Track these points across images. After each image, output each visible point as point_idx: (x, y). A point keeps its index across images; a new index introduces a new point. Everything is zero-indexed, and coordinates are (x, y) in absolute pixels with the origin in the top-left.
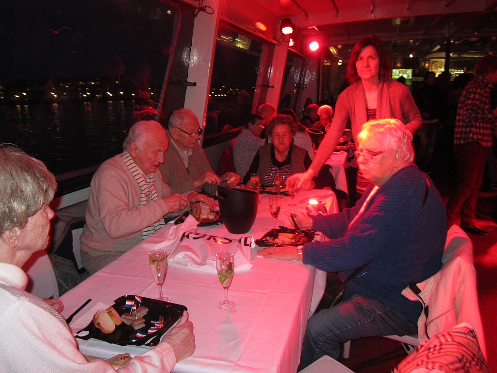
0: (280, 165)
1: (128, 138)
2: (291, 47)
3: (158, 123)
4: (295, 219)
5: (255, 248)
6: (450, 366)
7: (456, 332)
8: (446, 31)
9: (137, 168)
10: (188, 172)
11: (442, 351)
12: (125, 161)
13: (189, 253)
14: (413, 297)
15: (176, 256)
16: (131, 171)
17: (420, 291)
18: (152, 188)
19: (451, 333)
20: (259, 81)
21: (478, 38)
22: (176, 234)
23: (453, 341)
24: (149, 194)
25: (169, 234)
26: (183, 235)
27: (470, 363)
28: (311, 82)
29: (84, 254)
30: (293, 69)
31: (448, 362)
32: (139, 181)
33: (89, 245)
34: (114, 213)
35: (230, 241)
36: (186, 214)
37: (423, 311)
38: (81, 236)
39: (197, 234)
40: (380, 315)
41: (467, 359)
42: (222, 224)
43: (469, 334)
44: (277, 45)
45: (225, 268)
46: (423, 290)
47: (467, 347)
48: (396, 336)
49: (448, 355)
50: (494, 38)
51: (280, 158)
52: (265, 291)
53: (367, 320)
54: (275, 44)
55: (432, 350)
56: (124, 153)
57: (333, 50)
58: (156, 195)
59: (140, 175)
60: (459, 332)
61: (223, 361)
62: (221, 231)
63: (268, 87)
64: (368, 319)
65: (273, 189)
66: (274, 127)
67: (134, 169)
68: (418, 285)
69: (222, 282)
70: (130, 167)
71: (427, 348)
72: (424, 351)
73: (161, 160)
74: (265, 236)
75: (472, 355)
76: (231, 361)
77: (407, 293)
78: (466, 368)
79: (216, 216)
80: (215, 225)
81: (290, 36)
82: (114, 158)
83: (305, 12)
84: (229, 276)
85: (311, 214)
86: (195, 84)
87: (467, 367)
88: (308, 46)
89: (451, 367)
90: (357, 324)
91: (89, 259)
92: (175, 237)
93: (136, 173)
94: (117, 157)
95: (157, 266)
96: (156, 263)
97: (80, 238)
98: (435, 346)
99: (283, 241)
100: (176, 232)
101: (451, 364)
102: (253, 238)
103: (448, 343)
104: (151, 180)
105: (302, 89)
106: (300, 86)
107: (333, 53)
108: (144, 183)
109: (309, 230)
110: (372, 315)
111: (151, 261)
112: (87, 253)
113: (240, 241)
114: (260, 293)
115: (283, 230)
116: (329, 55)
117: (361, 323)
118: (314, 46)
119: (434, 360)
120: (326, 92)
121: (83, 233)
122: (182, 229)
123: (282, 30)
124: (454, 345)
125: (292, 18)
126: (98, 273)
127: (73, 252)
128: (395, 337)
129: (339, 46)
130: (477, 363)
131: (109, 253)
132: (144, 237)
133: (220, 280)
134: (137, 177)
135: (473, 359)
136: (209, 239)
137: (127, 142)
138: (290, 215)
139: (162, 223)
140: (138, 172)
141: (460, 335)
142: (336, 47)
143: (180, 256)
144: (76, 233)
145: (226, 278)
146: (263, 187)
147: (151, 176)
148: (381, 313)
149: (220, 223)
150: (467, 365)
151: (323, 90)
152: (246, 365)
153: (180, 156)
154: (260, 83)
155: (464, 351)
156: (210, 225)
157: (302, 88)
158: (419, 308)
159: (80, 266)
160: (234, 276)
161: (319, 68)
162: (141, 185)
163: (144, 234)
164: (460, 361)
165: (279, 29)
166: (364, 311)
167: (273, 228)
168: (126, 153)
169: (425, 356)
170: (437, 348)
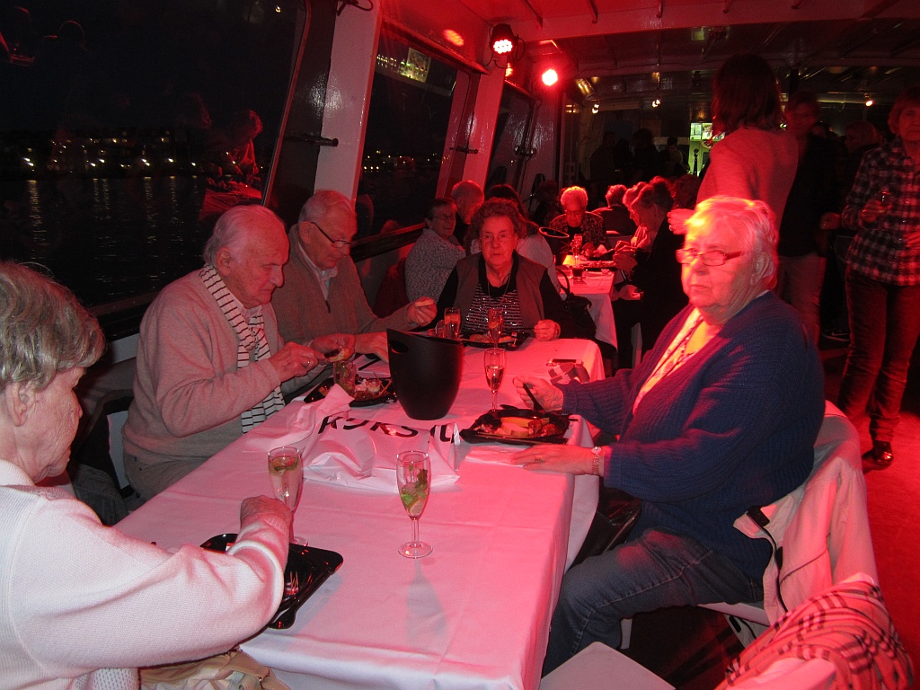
0: (496, 293)
1: (212, 241)
2: (509, 78)
3: (268, 211)
4: (533, 392)
5: (461, 446)
6: (842, 652)
7: (849, 591)
8: (790, 54)
9: (233, 296)
10: (329, 308)
11: (825, 625)
12: (207, 284)
13: (339, 455)
14: (756, 532)
15: (314, 461)
16: (220, 303)
17: (768, 521)
18: (260, 335)
19: (840, 593)
20: (451, 141)
21: (847, 68)
22: (310, 420)
23: (845, 607)
24: (254, 347)
25: (298, 420)
26: (325, 422)
27: (877, 647)
28: (544, 145)
29: (130, 459)
30: (510, 121)
31: (839, 646)
32: (234, 322)
33: (140, 444)
34: (180, 391)
35: (415, 433)
36: (329, 383)
37: (773, 558)
38: (124, 426)
39: (351, 420)
40: (693, 565)
41: (871, 639)
42: (395, 401)
43: (872, 593)
44: (484, 73)
45: (414, 480)
46: (773, 519)
47: (870, 617)
48: (724, 603)
49: (838, 632)
50: (874, 68)
51: (495, 281)
52: (488, 524)
53: (672, 577)
54: (480, 72)
55: (806, 625)
56: (206, 269)
57: (583, 86)
58: (266, 348)
59: (237, 312)
60: (854, 591)
61: (418, 653)
62: (394, 414)
63: (467, 151)
64: (673, 573)
65: (485, 339)
66: (483, 222)
67: (225, 300)
68: (763, 510)
69: (407, 507)
70: (217, 296)
71: (797, 620)
72: (790, 627)
73: (278, 281)
74: (478, 423)
75: (880, 632)
76: (434, 654)
77: (745, 525)
78: (870, 655)
79: (381, 388)
80: (382, 404)
81: (508, 56)
82: (185, 280)
83: (536, 14)
84: (421, 495)
85: (560, 382)
86: (335, 143)
87: (872, 654)
88: (540, 78)
89: (845, 654)
90: (653, 584)
91: (141, 469)
92: (310, 426)
93: (228, 307)
94: (193, 278)
95: (284, 477)
96: (283, 471)
97: (123, 430)
98: (812, 618)
99: (513, 432)
100: (310, 416)
101: (844, 648)
102: (456, 427)
103: (835, 610)
104: (258, 321)
105: (527, 158)
106: (524, 153)
107: (583, 92)
108: (244, 325)
109: (558, 412)
110: (680, 566)
111: (273, 468)
112: (136, 458)
113: (432, 431)
114: (476, 527)
115: (510, 411)
116: (576, 95)
117: (660, 582)
118: (550, 78)
119: (812, 642)
120: (572, 164)
121: (128, 421)
122: (322, 411)
123: (495, 46)
124: (847, 613)
125: (513, 25)
126: (164, 495)
127: (109, 455)
128: (722, 606)
129: (595, 79)
130: (889, 647)
131: (178, 458)
132: (245, 429)
133: (403, 503)
134: (231, 315)
135: (882, 639)
136: (374, 428)
137: (211, 249)
138: (522, 385)
139: (279, 401)
140: (233, 305)
141: (856, 595)
142: (588, 80)
143: (321, 461)
144: (116, 421)
145: (415, 499)
146: (467, 334)
147: (256, 311)
148: (697, 563)
149: (391, 401)
150: (872, 649)
151: (566, 160)
152: (463, 661)
153: (315, 277)
154: (453, 145)
155: (867, 624)
156: (372, 404)
157: (527, 155)
158: (767, 552)
159: (123, 484)
160: (430, 495)
161: (560, 119)
162: (238, 329)
163: (245, 422)
164: (860, 642)
165: (487, 45)
166: (665, 561)
167: (491, 408)
168: (208, 268)
169: (795, 635)
170: (817, 620)
